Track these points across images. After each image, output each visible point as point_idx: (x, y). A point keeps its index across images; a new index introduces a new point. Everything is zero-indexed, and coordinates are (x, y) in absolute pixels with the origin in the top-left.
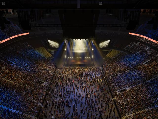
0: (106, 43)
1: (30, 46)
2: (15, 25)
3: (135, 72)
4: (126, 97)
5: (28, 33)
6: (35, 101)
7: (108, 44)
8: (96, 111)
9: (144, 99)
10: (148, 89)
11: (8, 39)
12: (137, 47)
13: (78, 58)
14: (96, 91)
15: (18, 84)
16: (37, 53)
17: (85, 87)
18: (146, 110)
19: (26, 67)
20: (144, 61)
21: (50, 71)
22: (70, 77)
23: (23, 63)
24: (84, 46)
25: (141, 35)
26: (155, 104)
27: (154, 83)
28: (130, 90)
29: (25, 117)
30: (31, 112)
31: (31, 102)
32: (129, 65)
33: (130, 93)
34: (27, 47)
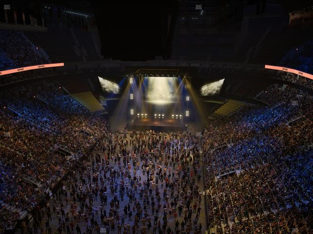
0: (215, 86)
1: (64, 88)
2: (37, 48)
3: (264, 140)
4: (230, 187)
5: (62, 64)
6: (39, 185)
7: (219, 89)
8: (157, 212)
9: (267, 192)
10: (279, 172)
11: (15, 71)
12: (280, 93)
13: (158, 116)
14: (172, 175)
15: (12, 150)
16: (74, 102)
17: (151, 166)
18: (266, 213)
19: (43, 123)
20: (287, 119)
21: (93, 135)
22: (129, 148)
23: (38, 116)
24: (170, 90)
25: (289, 69)
26: (288, 202)
27: (296, 160)
28: (242, 175)
29: (5, 210)
30: (22, 202)
31: (27, 184)
32: (255, 127)
33: (241, 180)
34: (56, 89)
